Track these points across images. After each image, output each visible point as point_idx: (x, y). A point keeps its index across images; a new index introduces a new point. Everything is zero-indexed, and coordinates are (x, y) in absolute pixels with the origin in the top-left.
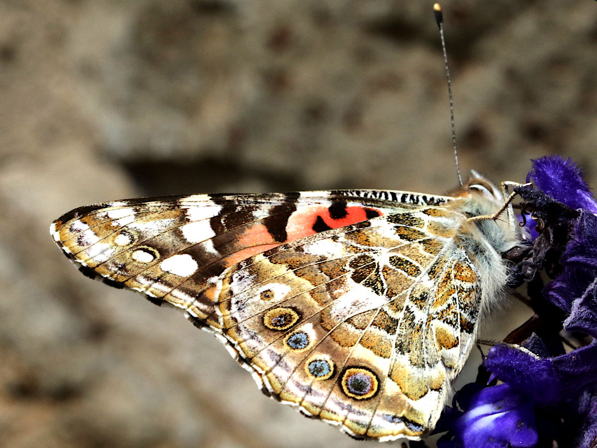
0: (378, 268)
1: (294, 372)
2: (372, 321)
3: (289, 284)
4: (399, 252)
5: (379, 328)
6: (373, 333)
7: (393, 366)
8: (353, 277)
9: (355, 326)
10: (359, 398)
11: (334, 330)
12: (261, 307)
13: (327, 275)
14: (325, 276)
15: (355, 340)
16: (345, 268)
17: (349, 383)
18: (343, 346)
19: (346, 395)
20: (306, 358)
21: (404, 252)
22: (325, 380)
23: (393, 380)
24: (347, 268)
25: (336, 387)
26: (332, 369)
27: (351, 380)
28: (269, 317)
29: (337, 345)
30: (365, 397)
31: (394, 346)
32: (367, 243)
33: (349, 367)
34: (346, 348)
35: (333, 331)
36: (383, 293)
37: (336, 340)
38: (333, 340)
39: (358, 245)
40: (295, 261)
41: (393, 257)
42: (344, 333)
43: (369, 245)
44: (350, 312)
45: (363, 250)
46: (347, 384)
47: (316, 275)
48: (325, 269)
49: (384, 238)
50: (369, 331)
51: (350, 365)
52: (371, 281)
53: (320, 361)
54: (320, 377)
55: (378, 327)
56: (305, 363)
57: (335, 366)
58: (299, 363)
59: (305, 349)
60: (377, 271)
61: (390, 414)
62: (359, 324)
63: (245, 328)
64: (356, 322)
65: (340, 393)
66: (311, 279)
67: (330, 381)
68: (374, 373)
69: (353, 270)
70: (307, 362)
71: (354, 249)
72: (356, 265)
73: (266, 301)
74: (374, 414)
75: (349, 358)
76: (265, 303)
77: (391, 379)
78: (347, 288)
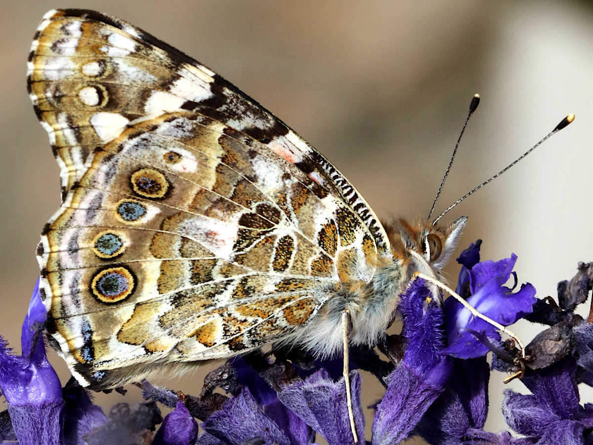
0: (268, 232)
1: (89, 227)
2: (197, 258)
3: (201, 167)
4: (300, 240)
5: (192, 269)
6: (182, 266)
7: (152, 302)
8: (243, 216)
9: (182, 247)
10: (96, 292)
11: (166, 233)
12: (154, 160)
13: (234, 193)
14: (232, 191)
15: (164, 255)
16: (253, 203)
17: (108, 277)
18: (150, 249)
19: (91, 281)
20: (113, 228)
21: (301, 244)
22: (96, 256)
23: (134, 310)
24: (254, 205)
25: (94, 269)
26: (115, 255)
27: (114, 276)
28: (146, 173)
29: (148, 244)
30: (100, 297)
31: (177, 291)
32: (297, 207)
33: (127, 267)
34: (150, 253)
35: (163, 233)
36: (237, 251)
37: (155, 240)
38: (152, 237)
39: (289, 200)
40: (235, 158)
41: (290, 238)
42: (166, 243)
43: (295, 209)
44: (195, 236)
45: (285, 207)
46: (104, 275)
47: (228, 184)
48: (241, 187)
49: (312, 218)
50: (183, 262)
51: (130, 267)
52: (247, 234)
53: (120, 240)
54: (98, 251)
55: (192, 267)
56: (107, 230)
57: (120, 255)
58: (103, 225)
59: (125, 222)
60: (264, 233)
61: (92, 326)
62: (187, 250)
63: (117, 161)
64: (186, 246)
65: (90, 275)
66: (220, 182)
67: (99, 260)
68: (134, 290)
69: (254, 211)
70: (109, 231)
71: (282, 199)
72: (262, 211)
73: (164, 161)
74: (83, 314)
75: (138, 262)
76: (162, 161)
77: (136, 307)
78: (227, 217)
